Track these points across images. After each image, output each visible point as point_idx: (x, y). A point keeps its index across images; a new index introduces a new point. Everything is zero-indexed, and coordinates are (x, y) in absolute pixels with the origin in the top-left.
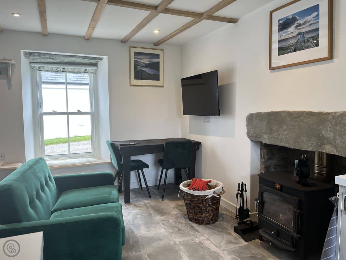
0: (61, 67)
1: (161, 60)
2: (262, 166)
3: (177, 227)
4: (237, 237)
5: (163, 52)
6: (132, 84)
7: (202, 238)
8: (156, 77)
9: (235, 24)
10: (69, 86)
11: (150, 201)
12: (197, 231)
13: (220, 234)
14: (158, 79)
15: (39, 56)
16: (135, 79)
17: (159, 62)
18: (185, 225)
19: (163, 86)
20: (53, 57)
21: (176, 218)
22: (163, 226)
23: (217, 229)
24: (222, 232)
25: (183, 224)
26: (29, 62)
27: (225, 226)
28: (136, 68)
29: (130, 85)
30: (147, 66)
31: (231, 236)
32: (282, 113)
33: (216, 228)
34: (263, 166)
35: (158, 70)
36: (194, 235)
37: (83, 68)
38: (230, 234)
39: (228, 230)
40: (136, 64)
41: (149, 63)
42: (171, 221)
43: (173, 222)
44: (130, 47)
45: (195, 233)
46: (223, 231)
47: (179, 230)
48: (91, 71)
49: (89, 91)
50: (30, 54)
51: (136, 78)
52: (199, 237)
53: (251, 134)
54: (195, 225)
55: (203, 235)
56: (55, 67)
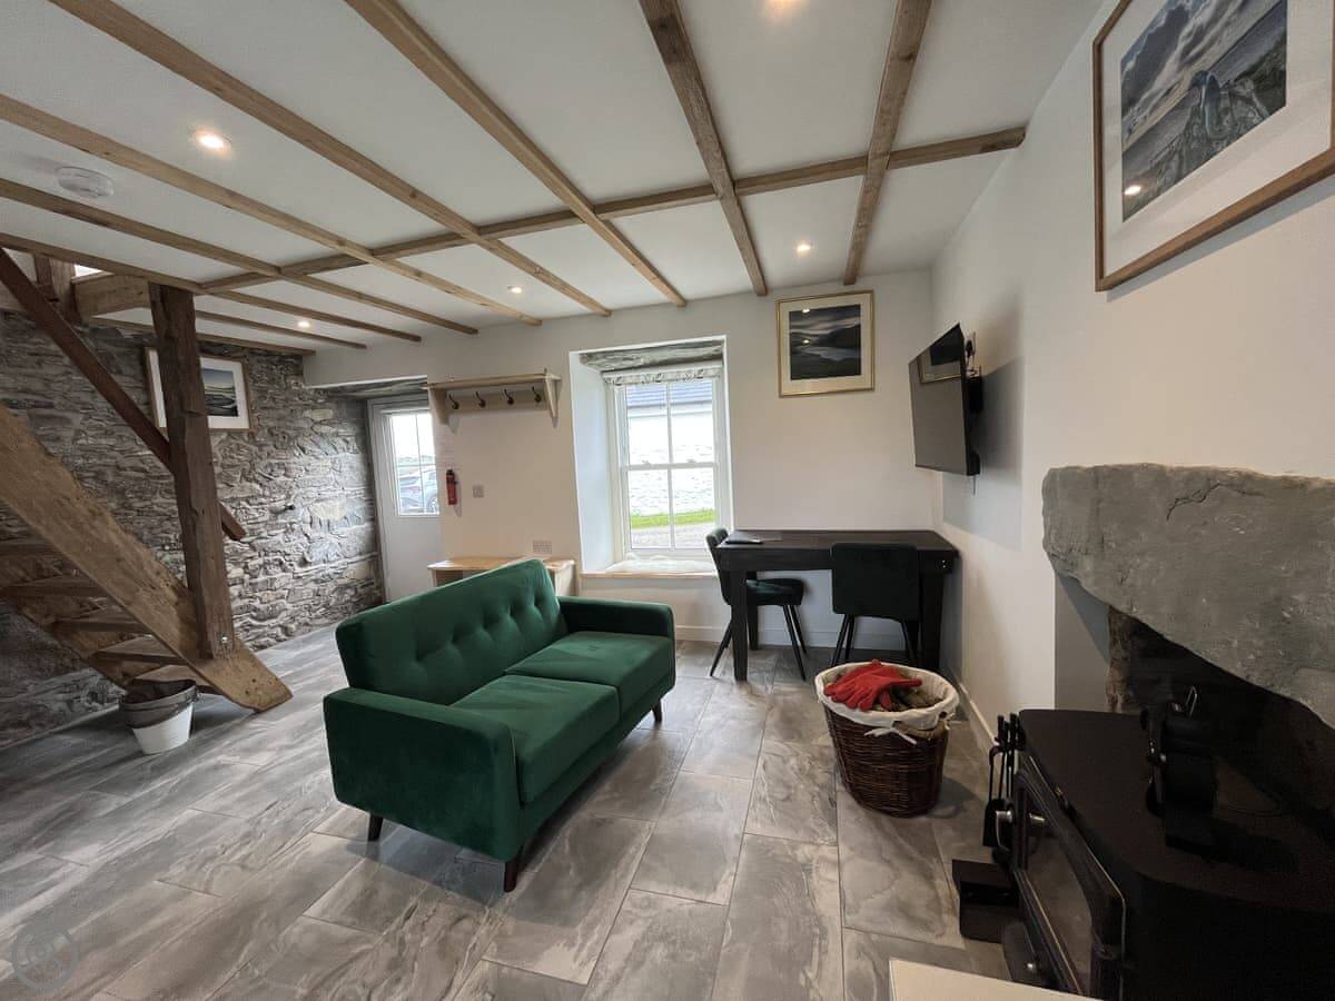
0: (654, 372)
1: (864, 320)
2: (1116, 673)
3: (789, 787)
4: (944, 902)
5: (872, 299)
6: (784, 392)
7: (828, 852)
8: (852, 368)
9: (1020, 146)
10: (674, 411)
11: (794, 689)
12: (833, 822)
13: (896, 862)
14: (857, 371)
15: (604, 357)
16: (792, 379)
17: (859, 326)
18: (817, 789)
19: (871, 389)
20: (629, 356)
21: (814, 759)
22: (760, 769)
23: (901, 841)
24: (911, 859)
25: (814, 783)
26: (598, 372)
27: (937, 840)
28: (793, 353)
29: (781, 396)
30: (825, 341)
31: (924, 888)
32: (1136, 475)
33: (901, 835)
34: (1118, 676)
35: (857, 346)
36: (814, 831)
37: (695, 369)
38: (928, 877)
39: (935, 860)
40: (796, 342)
41: (831, 334)
42: (793, 761)
43: (793, 768)
44: (779, 302)
45: (821, 825)
46: (915, 855)
47: (788, 798)
48: (711, 373)
49: (711, 416)
50: (590, 356)
51: (797, 374)
52: (819, 845)
53: (1053, 549)
54: (845, 800)
55: (836, 844)
56: (643, 373)
